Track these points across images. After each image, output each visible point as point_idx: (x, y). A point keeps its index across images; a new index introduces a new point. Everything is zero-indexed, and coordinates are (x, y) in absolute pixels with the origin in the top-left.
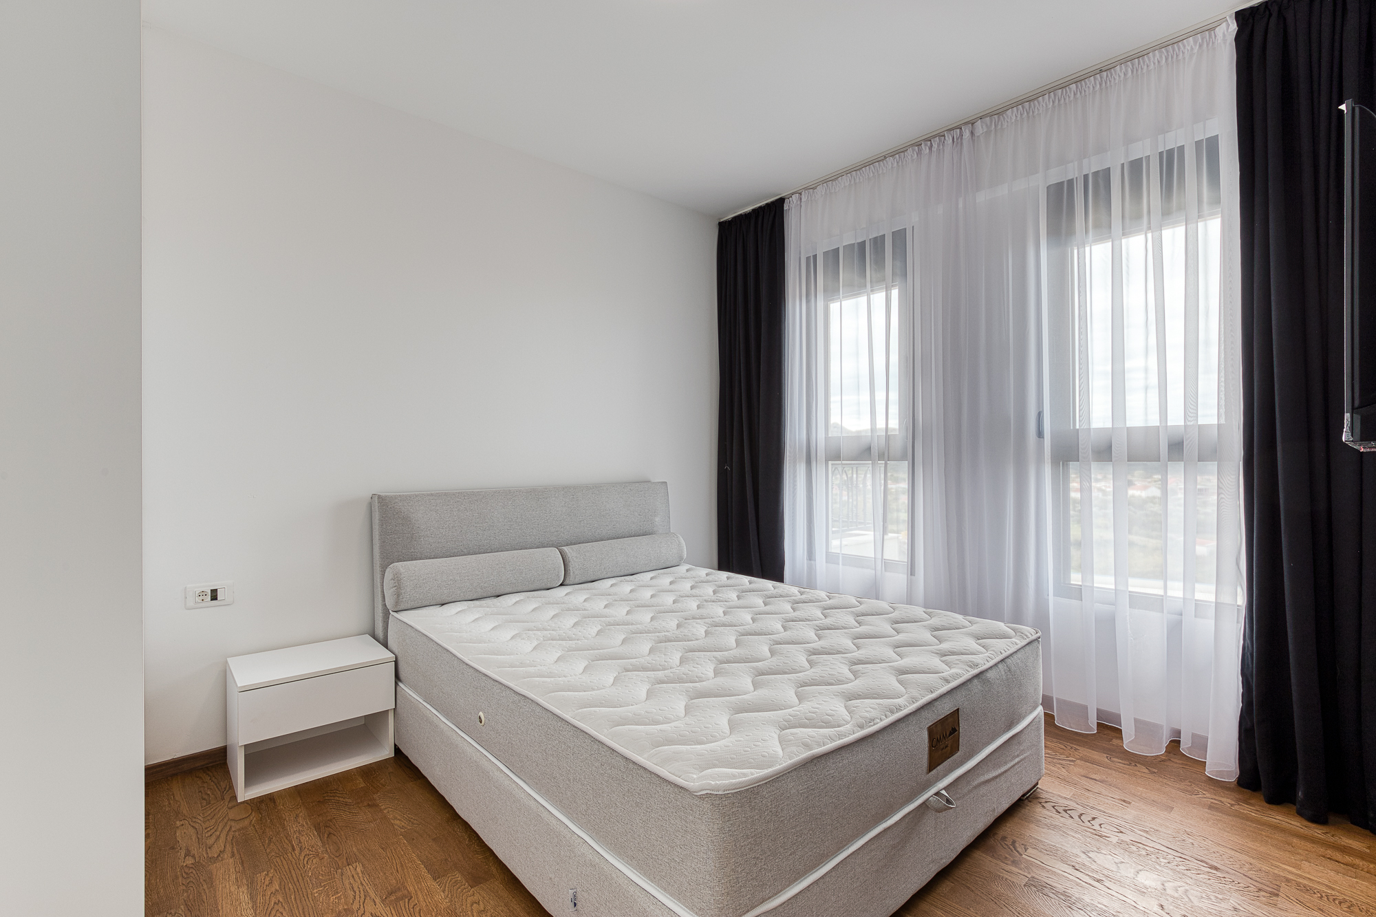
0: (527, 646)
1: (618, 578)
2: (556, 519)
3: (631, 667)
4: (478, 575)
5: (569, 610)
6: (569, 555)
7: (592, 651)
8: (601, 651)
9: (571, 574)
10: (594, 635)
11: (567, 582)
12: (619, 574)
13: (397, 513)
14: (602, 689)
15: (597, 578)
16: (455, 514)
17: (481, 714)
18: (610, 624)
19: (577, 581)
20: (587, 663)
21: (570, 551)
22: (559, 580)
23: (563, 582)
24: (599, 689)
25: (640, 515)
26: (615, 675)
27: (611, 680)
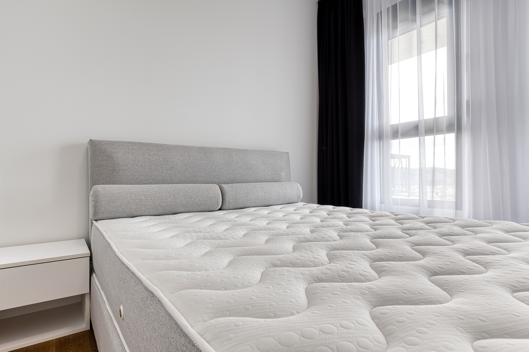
0: (181, 243)
1: (259, 208)
2: (217, 167)
3: (279, 263)
4: (159, 197)
5: (223, 221)
6: (225, 189)
7: (238, 248)
8: (247, 247)
9: (227, 201)
10: (241, 236)
11: (224, 207)
12: (259, 204)
13: (103, 152)
14: (248, 286)
15: (244, 206)
16: (146, 157)
17: (122, 307)
18: (254, 230)
19: (231, 207)
20: (232, 257)
21: (226, 186)
22: (218, 205)
23: (221, 207)
24: (244, 286)
25: (272, 170)
26: (262, 271)
27: (259, 276)
